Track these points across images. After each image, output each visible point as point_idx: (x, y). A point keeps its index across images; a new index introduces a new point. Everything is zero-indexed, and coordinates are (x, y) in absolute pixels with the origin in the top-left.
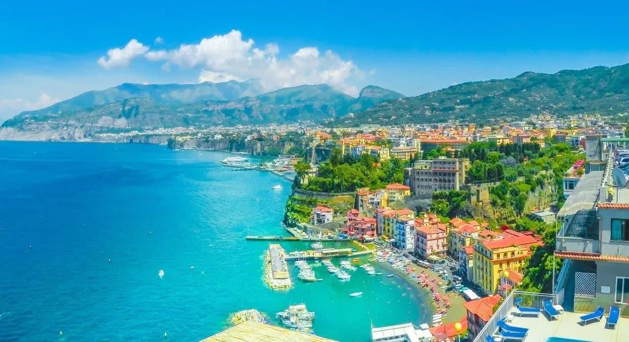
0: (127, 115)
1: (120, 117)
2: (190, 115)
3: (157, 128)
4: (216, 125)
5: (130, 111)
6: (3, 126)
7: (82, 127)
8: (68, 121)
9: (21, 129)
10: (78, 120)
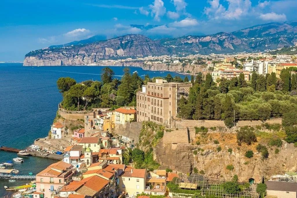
0: (123, 47)
1: (119, 48)
2: (174, 46)
3: (147, 56)
4: (194, 53)
5: (126, 44)
6: (27, 56)
7: (89, 56)
8: (78, 51)
9: (41, 58)
10: (87, 51)
